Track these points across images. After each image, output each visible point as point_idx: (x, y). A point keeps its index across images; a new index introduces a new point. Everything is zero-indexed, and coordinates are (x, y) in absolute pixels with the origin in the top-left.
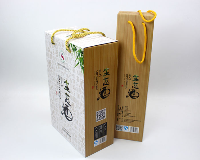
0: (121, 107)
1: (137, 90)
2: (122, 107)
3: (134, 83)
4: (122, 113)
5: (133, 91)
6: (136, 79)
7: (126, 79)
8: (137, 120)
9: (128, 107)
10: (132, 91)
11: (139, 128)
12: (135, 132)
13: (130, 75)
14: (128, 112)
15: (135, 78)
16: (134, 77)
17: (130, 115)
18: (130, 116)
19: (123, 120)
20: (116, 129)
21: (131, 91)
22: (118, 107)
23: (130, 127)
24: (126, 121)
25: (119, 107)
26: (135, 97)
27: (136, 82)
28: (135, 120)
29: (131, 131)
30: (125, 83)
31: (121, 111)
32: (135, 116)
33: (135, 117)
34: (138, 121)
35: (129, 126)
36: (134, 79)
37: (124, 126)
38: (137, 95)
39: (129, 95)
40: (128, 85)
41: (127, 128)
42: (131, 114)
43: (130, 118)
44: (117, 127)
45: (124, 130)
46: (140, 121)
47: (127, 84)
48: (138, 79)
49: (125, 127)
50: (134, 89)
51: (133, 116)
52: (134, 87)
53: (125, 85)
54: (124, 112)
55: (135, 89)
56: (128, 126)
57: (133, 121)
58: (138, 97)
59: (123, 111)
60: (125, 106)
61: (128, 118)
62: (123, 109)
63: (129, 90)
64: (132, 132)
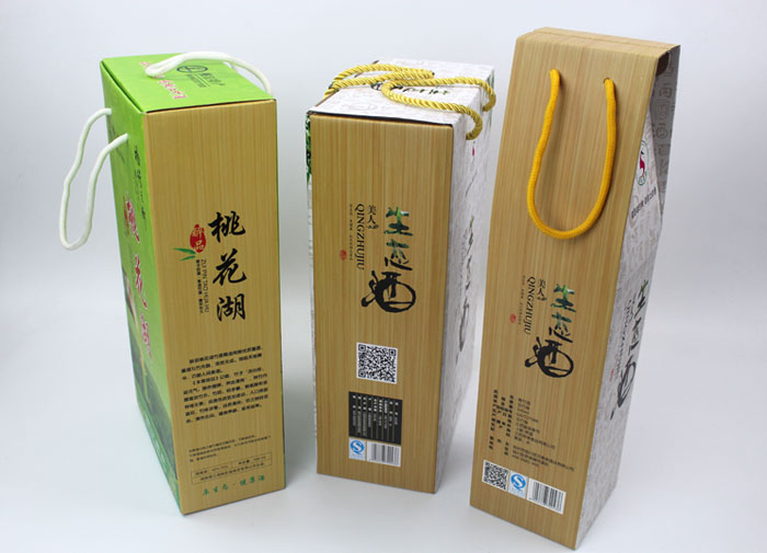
0: (503, 399)
1: (565, 347)
2: (508, 399)
3: (558, 317)
4: (509, 421)
5: (552, 348)
6: (565, 303)
7: (526, 294)
8: (561, 462)
9: (529, 403)
10: (547, 344)
11: (565, 493)
12: (550, 504)
13: (542, 282)
14: (530, 424)
15: (560, 295)
16: (556, 290)
17: (535, 435)
18: (537, 441)
19: (511, 449)
20: (484, 475)
21: (545, 344)
22: (496, 396)
23: (532, 482)
24: (522, 455)
25: (500, 397)
26: (556, 372)
27: (563, 312)
28: (551, 461)
29: (536, 498)
30: (524, 310)
31: (504, 414)
32: (556, 444)
33: (553, 447)
34: (563, 466)
35: (528, 475)
36: (558, 300)
37: (513, 473)
38: (567, 366)
39: (536, 359)
40: (534, 320)
41: (524, 483)
42: (538, 431)
43: (534, 448)
44: (487, 469)
45: (511, 489)
46: (572, 469)
47: (529, 315)
48: (571, 305)
49: (516, 478)
50: (554, 338)
51: (545, 444)
52: (556, 333)
53: (523, 316)
54: (514, 420)
55: (560, 341)
56: (525, 478)
57: (544, 461)
58: (569, 372)
59: (510, 416)
60: (520, 400)
61: (526, 447)
62: (511, 407)
63: (538, 339)
64: (541, 504)
